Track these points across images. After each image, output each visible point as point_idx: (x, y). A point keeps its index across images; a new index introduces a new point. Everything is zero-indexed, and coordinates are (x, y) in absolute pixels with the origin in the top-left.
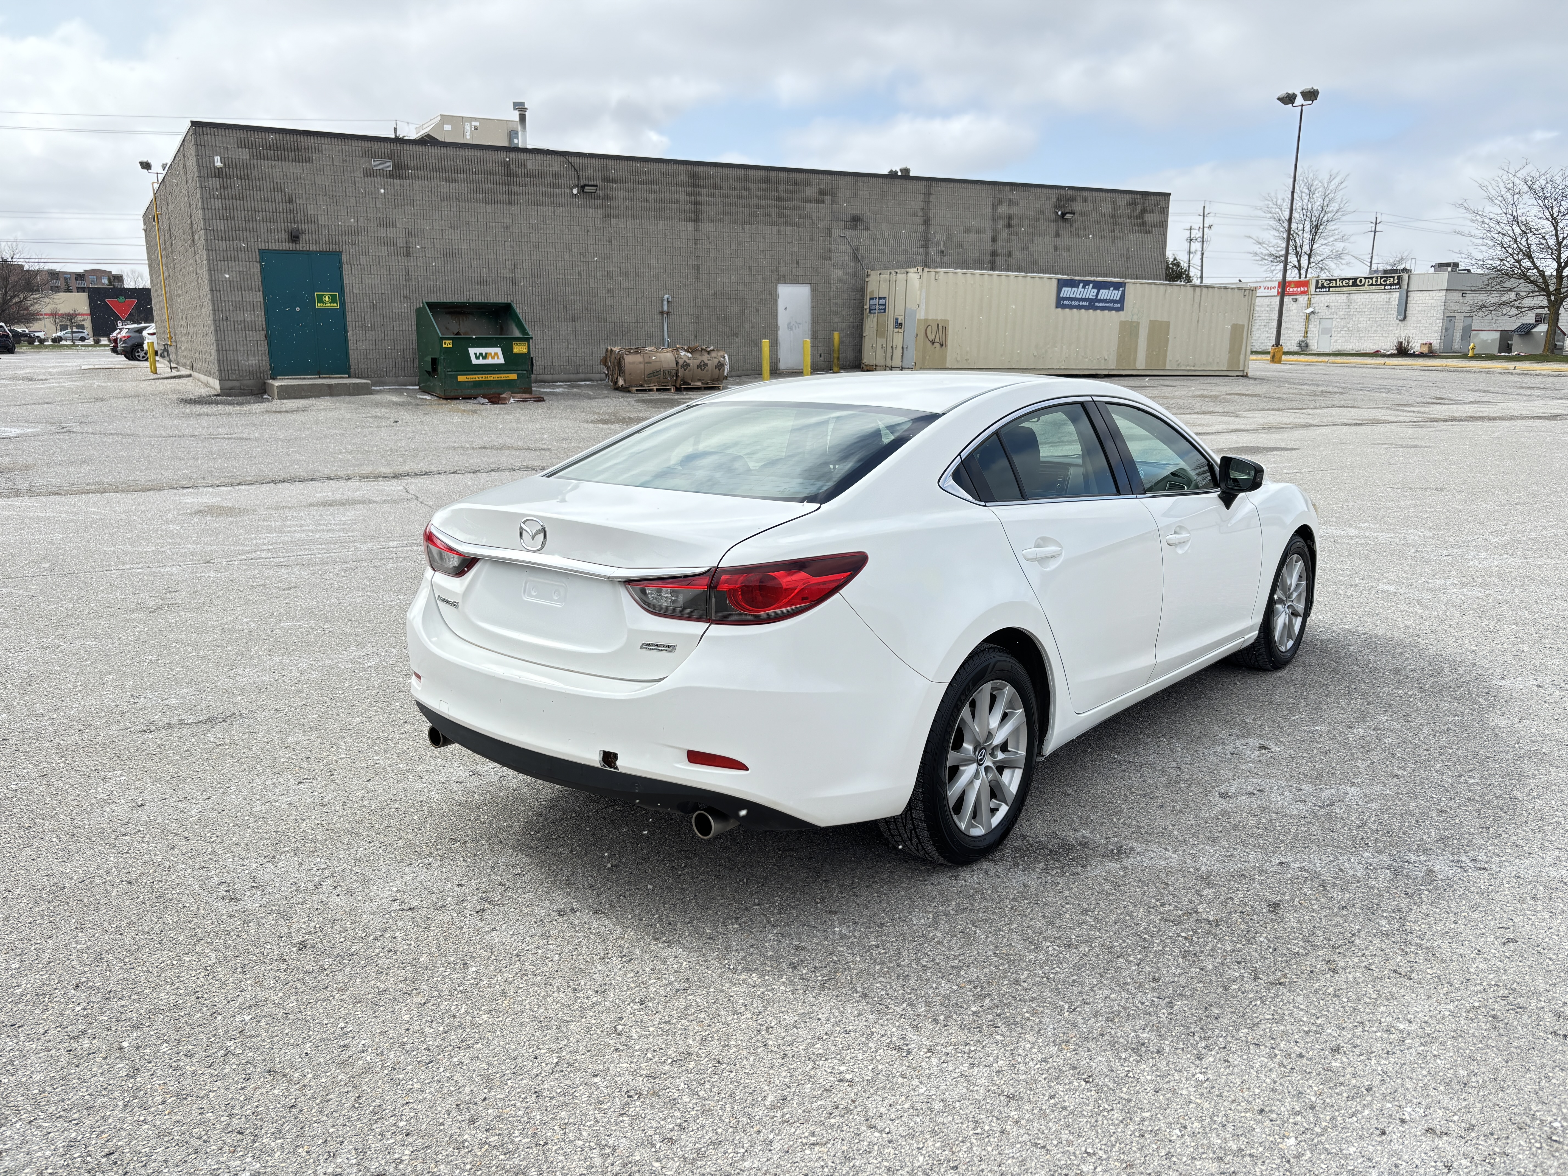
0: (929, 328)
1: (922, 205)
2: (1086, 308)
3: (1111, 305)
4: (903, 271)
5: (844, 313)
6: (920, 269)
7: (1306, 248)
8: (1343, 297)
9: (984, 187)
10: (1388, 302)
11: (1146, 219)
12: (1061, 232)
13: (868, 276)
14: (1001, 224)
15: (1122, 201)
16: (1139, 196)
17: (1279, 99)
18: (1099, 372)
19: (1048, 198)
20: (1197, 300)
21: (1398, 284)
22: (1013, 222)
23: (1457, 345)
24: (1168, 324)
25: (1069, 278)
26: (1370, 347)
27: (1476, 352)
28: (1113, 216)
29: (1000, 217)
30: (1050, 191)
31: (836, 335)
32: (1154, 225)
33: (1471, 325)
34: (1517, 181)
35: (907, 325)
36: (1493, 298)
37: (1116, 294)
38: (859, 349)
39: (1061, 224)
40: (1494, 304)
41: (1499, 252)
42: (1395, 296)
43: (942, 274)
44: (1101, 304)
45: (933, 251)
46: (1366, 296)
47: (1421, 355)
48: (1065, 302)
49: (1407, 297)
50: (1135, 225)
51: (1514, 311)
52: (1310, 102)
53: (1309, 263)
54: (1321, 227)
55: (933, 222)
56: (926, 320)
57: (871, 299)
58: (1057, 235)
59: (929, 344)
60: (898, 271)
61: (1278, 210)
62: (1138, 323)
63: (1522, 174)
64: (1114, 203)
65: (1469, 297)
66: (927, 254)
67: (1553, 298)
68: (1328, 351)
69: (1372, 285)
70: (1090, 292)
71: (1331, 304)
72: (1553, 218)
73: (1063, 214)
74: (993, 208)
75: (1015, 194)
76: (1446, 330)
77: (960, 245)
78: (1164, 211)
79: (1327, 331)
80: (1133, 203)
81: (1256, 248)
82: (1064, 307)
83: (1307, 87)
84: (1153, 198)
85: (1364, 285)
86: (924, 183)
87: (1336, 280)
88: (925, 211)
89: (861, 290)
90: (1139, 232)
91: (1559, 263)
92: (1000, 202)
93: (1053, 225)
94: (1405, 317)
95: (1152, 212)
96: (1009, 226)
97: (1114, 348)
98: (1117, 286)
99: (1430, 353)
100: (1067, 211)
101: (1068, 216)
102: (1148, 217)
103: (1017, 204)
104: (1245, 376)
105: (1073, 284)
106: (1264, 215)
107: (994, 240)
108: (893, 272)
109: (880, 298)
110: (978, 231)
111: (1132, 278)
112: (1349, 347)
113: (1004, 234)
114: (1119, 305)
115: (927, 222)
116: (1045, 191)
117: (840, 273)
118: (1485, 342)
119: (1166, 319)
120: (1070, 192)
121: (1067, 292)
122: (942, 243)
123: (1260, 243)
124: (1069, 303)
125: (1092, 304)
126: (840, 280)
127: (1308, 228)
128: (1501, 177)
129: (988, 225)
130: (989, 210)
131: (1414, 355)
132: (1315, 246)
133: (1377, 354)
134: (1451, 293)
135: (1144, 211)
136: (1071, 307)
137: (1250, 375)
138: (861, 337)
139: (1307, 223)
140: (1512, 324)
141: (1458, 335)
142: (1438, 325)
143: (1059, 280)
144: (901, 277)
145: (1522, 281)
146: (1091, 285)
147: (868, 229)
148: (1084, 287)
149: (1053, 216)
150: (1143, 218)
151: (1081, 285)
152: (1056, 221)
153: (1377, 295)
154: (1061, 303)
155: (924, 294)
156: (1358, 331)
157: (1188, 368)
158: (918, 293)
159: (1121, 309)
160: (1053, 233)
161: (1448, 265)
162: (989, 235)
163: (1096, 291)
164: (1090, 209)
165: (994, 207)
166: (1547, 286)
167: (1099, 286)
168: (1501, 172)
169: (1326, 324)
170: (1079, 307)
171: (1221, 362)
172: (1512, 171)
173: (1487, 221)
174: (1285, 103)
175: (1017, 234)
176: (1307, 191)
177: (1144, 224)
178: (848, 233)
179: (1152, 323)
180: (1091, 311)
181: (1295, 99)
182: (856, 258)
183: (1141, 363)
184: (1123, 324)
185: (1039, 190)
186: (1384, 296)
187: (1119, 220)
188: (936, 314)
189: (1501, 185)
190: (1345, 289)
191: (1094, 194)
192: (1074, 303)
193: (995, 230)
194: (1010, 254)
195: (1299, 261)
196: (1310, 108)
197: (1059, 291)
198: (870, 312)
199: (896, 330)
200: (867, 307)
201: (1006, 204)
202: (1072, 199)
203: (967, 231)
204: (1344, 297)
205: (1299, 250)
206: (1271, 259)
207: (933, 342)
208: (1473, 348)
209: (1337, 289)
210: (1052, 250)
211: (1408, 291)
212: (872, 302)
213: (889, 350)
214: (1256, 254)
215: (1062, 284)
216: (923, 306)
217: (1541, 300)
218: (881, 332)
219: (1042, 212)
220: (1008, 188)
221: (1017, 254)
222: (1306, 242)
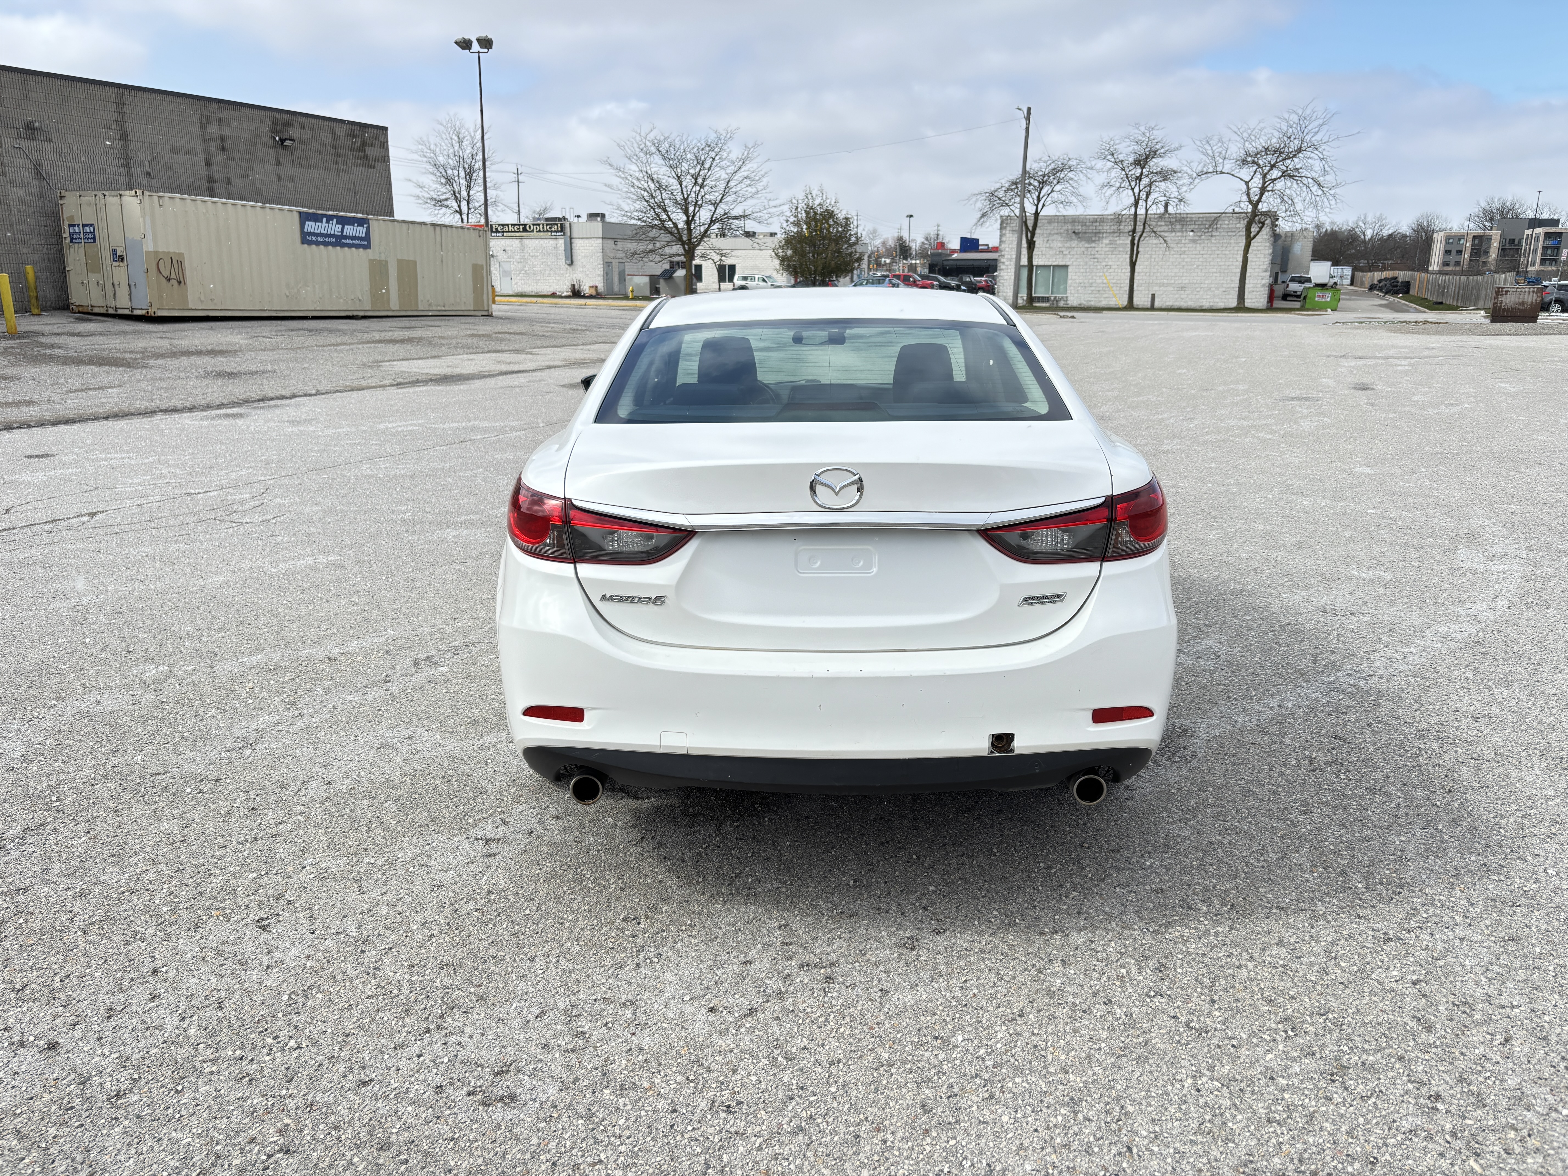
0: (161, 263)
1: (115, 116)
2: (334, 245)
3: (358, 242)
4: (113, 193)
5: (33, 242)
6: (139, 192)
7: (464, 194)
8: (516, 243)
9: (187, 101)
10: (556, 248)
11: (367, 152)
12: (281, 160)
13: (62, 197)
14: (213, 147)
15: (341, 131)
16: (357, 128)
17: (456, 43)
18: (355, 313)
19: (262, 121)
20: (438, 239)
21: (562, 231)
22: (227, 145)
23: (616, 288)
24: (415, 262)
25: (311, 211)
26: (547, 289)
27: (635, 294)
28: (334, 147)
29: (212, 139)
30: (263, 113)
31: (29, 268)
32: (376, 160)
33: (624, 271)
34: (648, 144)
35: (130, 257)
36: (641, 247)
37: (361, 231)
38: (62, 286)
39: (280, 151)
40: (643, 252)
41: (640, 205)
42: (561, 242)
43: (167, 199)
44: (347, 241)
45: (137, 171)
46: (537, 241)
47: (591, 297)
48: (310, 238)
49: (571, 243)
50: (357, 158)
51: (658, 258)
52: (486, 50)
53: (469, 209)
54: (475, 175)
55: (131, 137)
56: (156, 253)
57: (70, 226)
58: (278, 163)
59: (164, 281)
60: (107, 193)
61: (432, 155)
62: (386, 262)
63: (651, 136)
64: (333, 132)
65: (620, 245)
66: (130, 175)
67: (686, 247)
68: (511, 293)
69: (540, 231)
70: (335, 228)
71: (507, 249)
72: (679, 177)
73: (282, 141)
74: (201, 127)
75: (224, 114)
76: (607, 274)
77: (168, 167)
78: (384, 145)
79: (506, 274)
80: (352, 135)
81: (418, 191)
82: (310, 243)
83: (483, 35)
84: (371, 130)
85: (533, 231)
86: (115, 90)
87: (508, 225)
88: (121, 123)
89: (55, 216)
90: (363, 165)
91: (688, 217)
92: (209, 121)
93: (272, 151)
94: (572, 262)
95: (372, 145)
96: (223, 149)
97: (367, 288)
98: (361, 222)
99: (597, 296)
100: (284, 137)
101: (288, 143)
102: (369, 151)
103: (229, 125)
104: (491, 316)
105: (316, 218)
106: (420, 159)
107: (208, 163)
108: (100, 194)
109: (84, 226)
110: (189, 152)
111: (374, 215)
112: (528, 289)
113: (218, 158)
114: (365, 242)
115: (124, 137)
116: (256, 112)
117: (21, 193)
118: (638, 285)
119: (412, 258)
120: (286, 117)
121: (310, 226)
122: (147, 164)
123: (421, 187)
124: (315, 238)
125: (339, 241)
126: (22, 202)
127: (462, 174)
128: (634, 138)
129: (198, 145)
130: (196, 129)
131: (584, 297)
132: (472, 193)
133: (553, 295)
134: (606, 241)
135: (364, 144)
136: (318, 243)
137: (494, 314)
138: (63, 272)
139: (461, 169)
140: (658, 270)
141: (616, 279)
142: (600, 271)
143: (300, 213)
144: (112, 200)
145: (662, 231)
146: (335, 220)
147: (51, 141)
148: (327, 222)
149: (271, 142)
150: (364, 151)
151: (325, 219)
152: (275, 147)
153: (546, 241)
154: (306, 238)
155: (148, 222)
156: (534, 274)
157: (439, 308)
158: (141, 220)
159: (368, 247)
160: (273, 161)
161: (597, 215)
162: (200, 159)
163: (340, 226)
164: (309, 136)
165: (203, 126)
166: (681, 236)
167: (344, 221)
168: (635, 134)
169: (506, 267)
170: (326, 244)
171: (466, 301)
172: (643, 134)
173: (629, 178)
174: (463, 48)
175: (233, 159)
176: (456, 138)
177: (366, 157)
178: (24, 144)
179: (400, 262)
180: (338, 248)
181: (471, 44)
182: (39, 176)
183: (394, 304)
184: (372, 262)
185: (251, 111)
186: (552, 242)
187: (341, 151)
188: (168, 246)
189: (635, 145)
190: (517, 234)
191: (311, 120)
192: (320, 239)
193: (207, 152)
194: (229, 182)
195: (459, 206)
196: (487, 56)
197: (302, 226)
198: (71, 241)
199: (115, 264)
200: (66, 235)
201: (216, 123)
202: (288, 124)
203: (175, 151)
204: (517, 241)
205: (458, 195)
206: (433, 203)
207: (168, 279)
208: (632, 291)
209: (510, 234)
210: (275, 179)
211: (571, 238)
212: (72, 229)
213: (109, 288)
214: (418, 197)
215: (304, 218)
216: (149, 237)
217: (677, 249)
218: (94, 265)
219: (258, 136)
220: (215, 105)
221: (237, 182)
222: (463, 188)
